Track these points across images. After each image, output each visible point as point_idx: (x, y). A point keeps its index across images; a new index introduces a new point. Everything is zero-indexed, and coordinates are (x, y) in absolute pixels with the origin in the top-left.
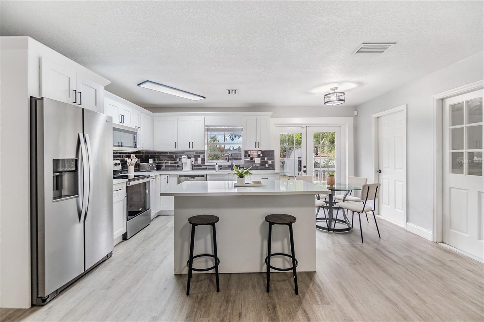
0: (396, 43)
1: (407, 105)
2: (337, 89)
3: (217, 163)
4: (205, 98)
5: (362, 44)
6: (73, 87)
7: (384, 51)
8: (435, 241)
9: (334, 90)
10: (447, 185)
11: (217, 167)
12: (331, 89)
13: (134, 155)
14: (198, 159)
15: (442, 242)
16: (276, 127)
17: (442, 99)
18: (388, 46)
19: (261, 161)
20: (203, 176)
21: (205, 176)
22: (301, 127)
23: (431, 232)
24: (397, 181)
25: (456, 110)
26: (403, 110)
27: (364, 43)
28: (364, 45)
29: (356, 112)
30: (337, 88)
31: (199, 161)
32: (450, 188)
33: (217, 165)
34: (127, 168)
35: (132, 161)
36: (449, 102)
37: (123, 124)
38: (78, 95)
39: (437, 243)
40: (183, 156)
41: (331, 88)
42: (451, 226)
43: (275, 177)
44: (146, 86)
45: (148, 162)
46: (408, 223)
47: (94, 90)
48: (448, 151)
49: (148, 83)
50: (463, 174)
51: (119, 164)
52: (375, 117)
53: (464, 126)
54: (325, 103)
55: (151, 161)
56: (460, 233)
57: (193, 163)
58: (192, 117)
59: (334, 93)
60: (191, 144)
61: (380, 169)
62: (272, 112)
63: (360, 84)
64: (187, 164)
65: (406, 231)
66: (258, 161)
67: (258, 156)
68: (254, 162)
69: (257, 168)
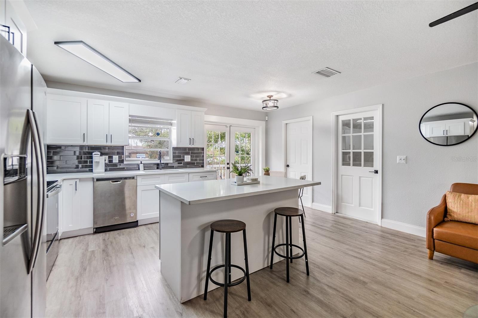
0: (340, 73)
1: (313, 116)
3: (141, 162)
4: (140, 81)
5: (325, 68)
7: (330, 76)
8: (334, 213)
9: (270, 97)
10: (340, 173)
11: (141, 166)
12: (268, 97)
14: (114, 156)
15: (337, 213)
17: (337, 116)
18: (334, 73)
19: (191, 159)
20: (133, 178)
21: (135, 178)
22: (225, 127)
23: (331, 207)
24: (302, 172)
25: (346, 124)
26: (310, 120)
27: (327, 68)
28: (326, 69)
29: (267, 117)
30: (272, 96)
31: (116, 159)
32: (342, 175)
33: (141, 163)
36: (341, 118)
39: (335, 214)
40: (94, 153)
41: (268, 95)
42: (342, 201)
46: (313, 203)
48: (340, 151)
50: (350, 166)
52: (285, 123)
53: (351, 135)
54: (263, 108)
56: (349, 205)
57: (107, 162)
58: (111, 102)
59: (270, 100)
60: (109, 137)
61: (288, 164)
62: (207, 109)
63: (290, 95)
64: (100, 163)
65: (312, 209)
66: (187, 159)
67: (187, 154)
68: (184, 160)
69: (187, 167)
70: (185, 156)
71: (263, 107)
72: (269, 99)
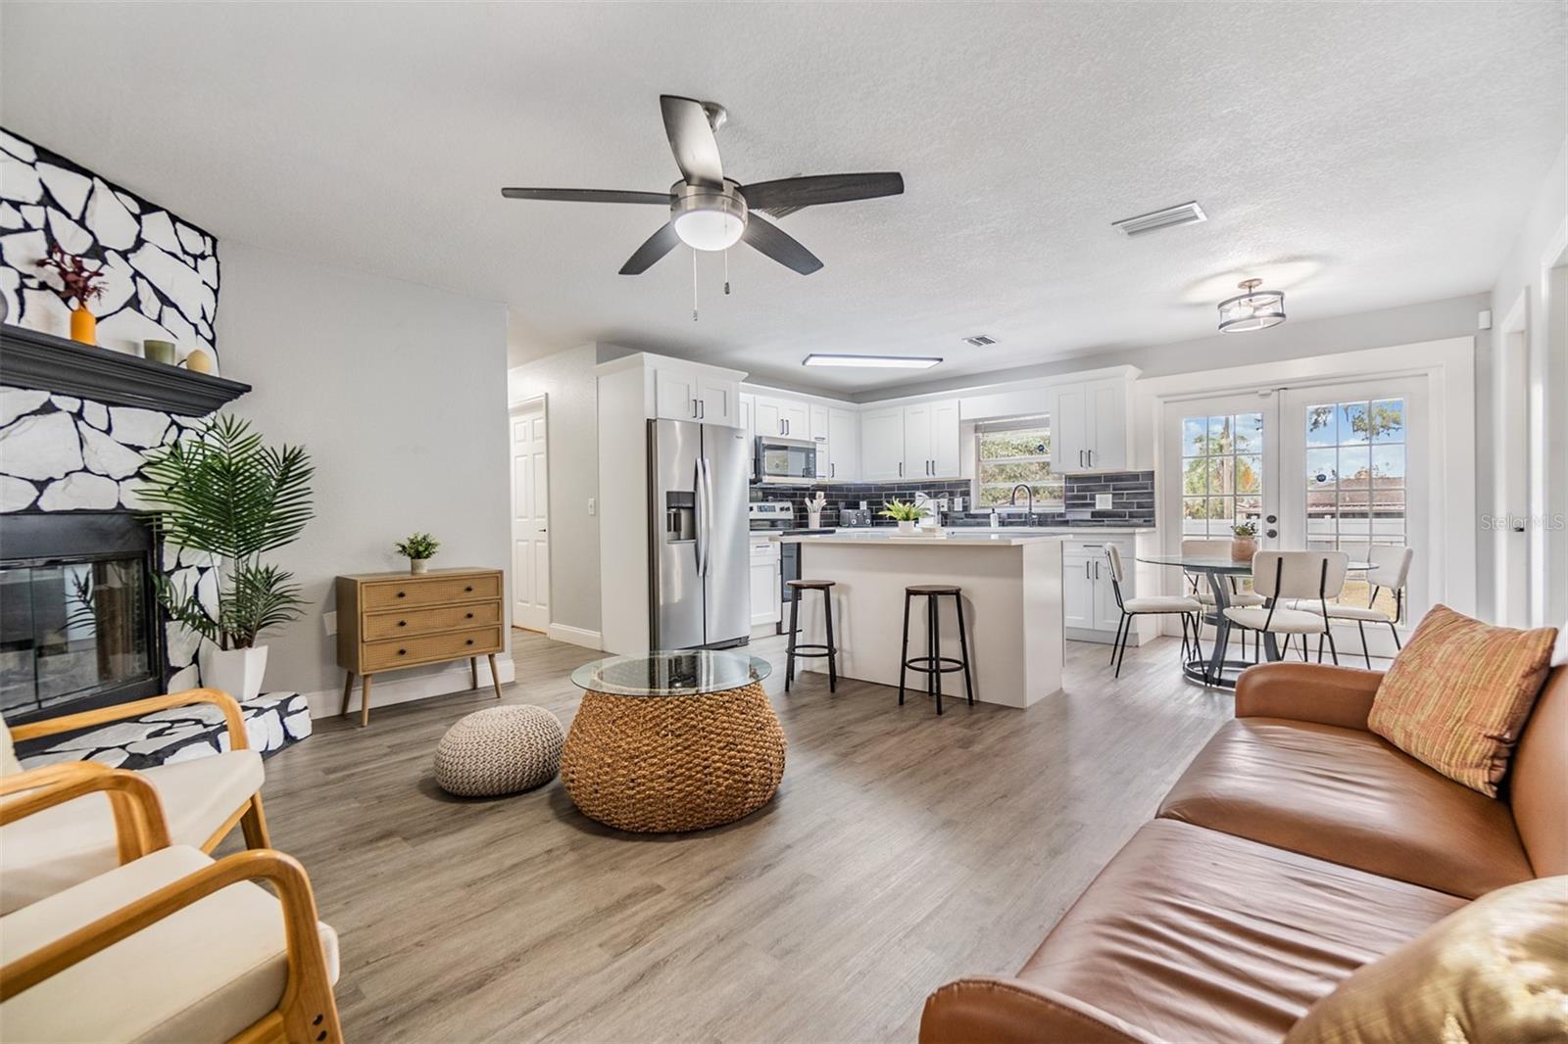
1: (1527, 290)
2: (1261, 283)
3: (993, 510)
6: (692, 398)
9: (1250, 287)
11: (994, 519)
12: (1241, 285)
13: (823, 493)
14: (953, 499)
16: (1165, 402)
19: (1113, 503)
29: (1484, 315)
30: (1254, 282)
31: (958, 505)
33: (993, 513)
34: (806, 517)
35: (816, 506)
37: (788, 437)
38: (699, 404)
40: (917, 495)
43: (1122, 542)
44: (812, 362)
45: (859, 508)
47: (722, 393)
49: (812, 359)
51: (788, 509)
54: (1220, 326)
55: (863, 505)
57: (945, 509)
58: (932, 403)
60: (931, 466)
66: (1104, 502)
67: (1104, 489)
68: (1094, 505)
69: (1102, 523)
70: (1097, 496)
71: (1219, 324)
72: (1246, 291)
